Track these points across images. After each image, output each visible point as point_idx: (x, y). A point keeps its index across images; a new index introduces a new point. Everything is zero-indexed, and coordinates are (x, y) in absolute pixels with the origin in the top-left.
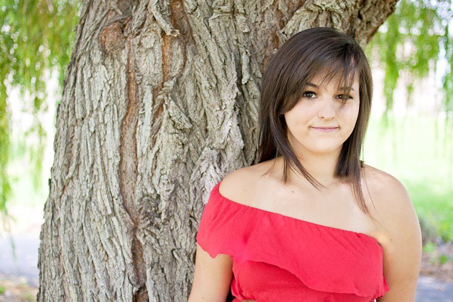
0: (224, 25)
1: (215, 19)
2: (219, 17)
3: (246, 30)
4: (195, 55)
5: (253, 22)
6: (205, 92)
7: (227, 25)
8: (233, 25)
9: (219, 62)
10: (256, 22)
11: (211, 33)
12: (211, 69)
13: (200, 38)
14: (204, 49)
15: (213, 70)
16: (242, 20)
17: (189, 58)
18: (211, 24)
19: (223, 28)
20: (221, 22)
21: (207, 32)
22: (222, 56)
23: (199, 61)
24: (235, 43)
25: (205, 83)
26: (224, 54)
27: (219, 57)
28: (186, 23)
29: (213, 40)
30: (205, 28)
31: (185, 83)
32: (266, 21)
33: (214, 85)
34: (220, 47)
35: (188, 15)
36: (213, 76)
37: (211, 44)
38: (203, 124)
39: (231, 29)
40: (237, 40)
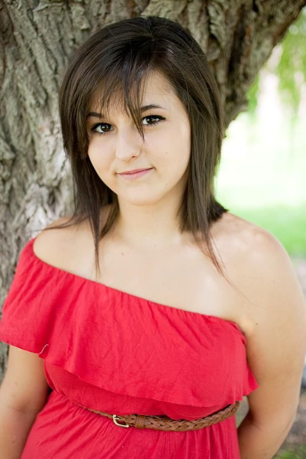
0: (55, 20)
1: (41, 10)
2: (47, 7)
3: (84, 26)
4: (17, 60)
5: (95, 14)
6: (29, 110)
7: (60, 19)
8: (68, 18)
9: (48, 69)
10: (99, 15)
11: (36, 29)
12: (38, 79)
13: (23, 37)
14: (28, 53)
15: (41, 80)
16: (78, 12)
17: (10, 65)
18: (36, 18)
19: (53, 23)
20: (51, 14)
21: (32, 29)
22: (52, 61)
23: (22, 69)
24: (71, 43)
25: (30, 100)
26: (53, 57)
27: (49, 63)
28: (6, 17)
29: (40, 40)
30: (29, 24)
31: (5, 99)
32: (113, 13)
33: (42, 102)
34: (49, 50)
35: (8, 6)
36: (41, 89)
37: (37, 46)
38: (30, 153)
39: (65, 24)
40: (74, 40)
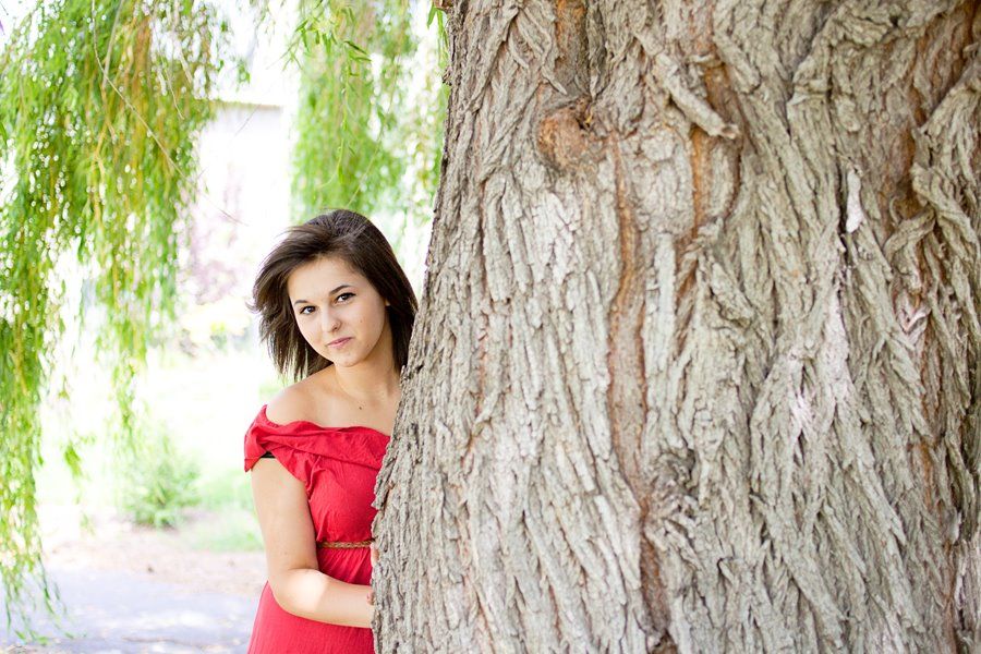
0: (812, 116)
1: (797, 105)
2: (804, 101)
3: (855, 128)
4: (757, 174)
5: (866, 111)
6: (778, 247)
7: (818, 117)
8: (827, 116)
9: (806, 187)
10: (870, 112)
11: (789, 131)
12: (789, 201)
13: (769, 140)
14: (777, 163)
15: (792, 203)
16: (847, 108)
17: (747, 178)
18: (791, 115)
19: (811, 122)
20: (808, 110)
21: (783, 130)
22: (810, 176)
23: (768, 189)
24: (832, 151)
25: (778, 229)
26: (814, 172)
27: (806, 177)
28: (736, 112)
29: (794, 145)
30: (778, 123)
31: (738, 229)
32: (889, 109)
33: (795, 235)
34: (806, 159)
35: (741, 97)
36: (793, 216)
37: (790, 153)
38: (770, 311)
39: (823, 124)
40: (835, 147)
